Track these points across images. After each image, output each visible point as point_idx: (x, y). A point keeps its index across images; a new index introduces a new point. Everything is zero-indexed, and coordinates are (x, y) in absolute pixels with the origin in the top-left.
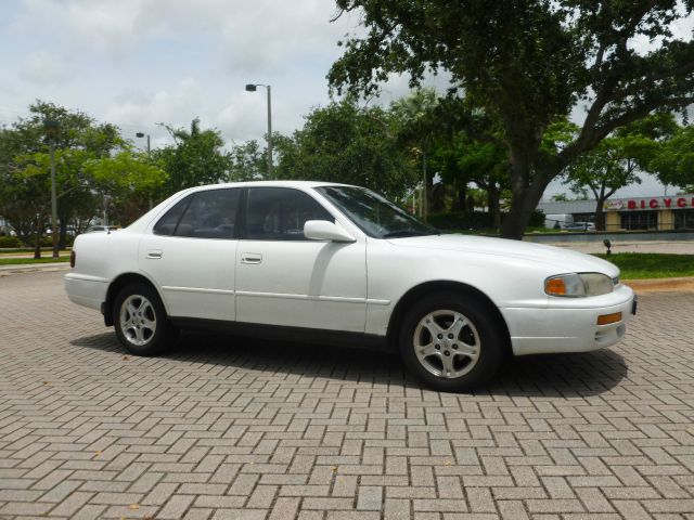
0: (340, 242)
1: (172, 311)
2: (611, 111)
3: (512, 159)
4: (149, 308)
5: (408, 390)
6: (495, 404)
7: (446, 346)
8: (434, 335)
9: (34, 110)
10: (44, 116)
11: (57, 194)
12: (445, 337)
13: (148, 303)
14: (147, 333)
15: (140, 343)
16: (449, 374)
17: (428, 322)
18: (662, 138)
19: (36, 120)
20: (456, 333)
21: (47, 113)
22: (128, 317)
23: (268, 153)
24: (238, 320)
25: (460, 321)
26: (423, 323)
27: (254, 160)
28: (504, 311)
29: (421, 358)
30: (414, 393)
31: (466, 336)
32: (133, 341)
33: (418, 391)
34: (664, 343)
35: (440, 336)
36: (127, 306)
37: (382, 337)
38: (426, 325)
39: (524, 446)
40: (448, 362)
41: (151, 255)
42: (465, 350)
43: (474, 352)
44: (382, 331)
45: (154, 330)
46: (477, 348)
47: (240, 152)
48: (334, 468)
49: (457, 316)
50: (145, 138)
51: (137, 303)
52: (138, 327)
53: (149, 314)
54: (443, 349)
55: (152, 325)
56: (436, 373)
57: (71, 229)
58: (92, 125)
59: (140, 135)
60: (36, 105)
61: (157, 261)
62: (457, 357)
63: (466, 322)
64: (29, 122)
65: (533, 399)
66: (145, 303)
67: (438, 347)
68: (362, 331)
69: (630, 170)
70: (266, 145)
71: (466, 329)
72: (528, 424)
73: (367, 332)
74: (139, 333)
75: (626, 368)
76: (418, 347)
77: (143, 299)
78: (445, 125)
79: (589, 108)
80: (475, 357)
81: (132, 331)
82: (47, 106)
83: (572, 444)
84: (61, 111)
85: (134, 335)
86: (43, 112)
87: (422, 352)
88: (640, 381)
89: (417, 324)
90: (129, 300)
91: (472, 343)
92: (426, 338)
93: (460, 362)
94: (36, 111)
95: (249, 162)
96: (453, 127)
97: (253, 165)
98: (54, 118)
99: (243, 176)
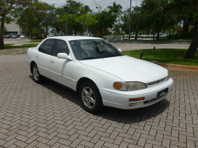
0: (69, 60)
1: (40, 73)
4: (37, 71)
5: (80, 108)
7: (88, 98)
8: (86, 94)
19: (68, 5)
21: (71, 3)
25: (91, 91)
26: (84, 90)
28: (100, 91)
29: (83, 100)
30: (80, 110)
32: (35, 79)
37: (75, 91)
42: (92, 101)
46: (95, 100)
47: (125, 12)
49: (91, 89)
52: (36, 75)
58: (83, 5)
59: (97, 8)
65: (109, 121)
71: (92, 94)
76: (83, 97)
77: (36, 68)
80: (94, 104)
84: (74, 2)
86: (70, 3)
89: (82, 90)
91: (94, 98)
94: (68, 2)
95: (127, 15)
96: (182, 5)
97: (129, 16)
98: (72, 4)
99: (126, 19)
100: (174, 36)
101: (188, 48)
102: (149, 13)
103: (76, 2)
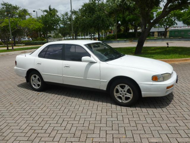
0: (92, 63)
1: (45, 80)
2: (171, 6)
3: (141, 21)
4: (38, 78)
5: (112, 105)
6: (137, 111)
7: (123, 94)
8: (120, 91)
9: (2, 5)
10: (6, 7)
11: (11, 31)
12: (123, 92)
13: (38, 77)
14: (39, 85)
15: (37, 88)
16: (124, 102)
17: (118, 87)
18: (184, 10)
19: (3, 8)
20: (126, 90)
22: (33, 81)
23: (71, 16)
24: (64, 83)
25: (127, 87)
26: (116, 87)
27: (67, 18)
28: (140, 85)
29: (116, 97)
30: (114, 106)
31: (129, 91)
32: (35, 87)
33: (115, 106)
34: (184, 85)
35: (121, 91)
36: (32, 77)
37: (105, 90)
38: (117, 88)
39: (145, 130)
40: (124, 98)
41: (38, 64)
42: (128, 95)
43: (131, 96)
44: (105, 89)
45: (40, 84)
46: (132, 95)
47: (63, 16)
48: (92, 139)
49: (126, 86)
50: (36, 12)
51: (35, 77)
52: (36, 83)
53: (38, 80)
54: (122, 95)
55: (40, 83)
56: (120, 101)
57: (17, 39)
58: (20, 9)
59: (34, 11)
60: (3, 3)
61: (40, 65)
62: (126, 97)
63: (129, 87)
64: (1, 8)
65: (147, 109)
66: (37, 77)
67: (121, 94)
68: (99, 88)
69: (175, 20)
70: (70, 13)
71: (129, 90)
72: (146, 120)
73: (100, 89)
74: (36, 85)
75: (173, 95)
76: (115, 94)
77: (37, 76)
78: (122, 10)
79: (164, 5)
80: (131, 97)
81: (34, 84)
82: (6, 4)
83: (159, 128)
84: (11, 5)
85: (35, 86)
86: (5, 5)
87: (116, 95)
88: (177, 101)
89: (115, 87)
90: (33, 76)
91: (130, 93)
92: (117, 91)
93: (127, 98)
94: (3, 5)
95: (66, 19)
96: (124, 10)
97: (67, 19)
98: (8, 7)
99: (64, 23)
100: (111, 37)
101: (136, 46)
102: (91, 17)
103: (13, 5)
